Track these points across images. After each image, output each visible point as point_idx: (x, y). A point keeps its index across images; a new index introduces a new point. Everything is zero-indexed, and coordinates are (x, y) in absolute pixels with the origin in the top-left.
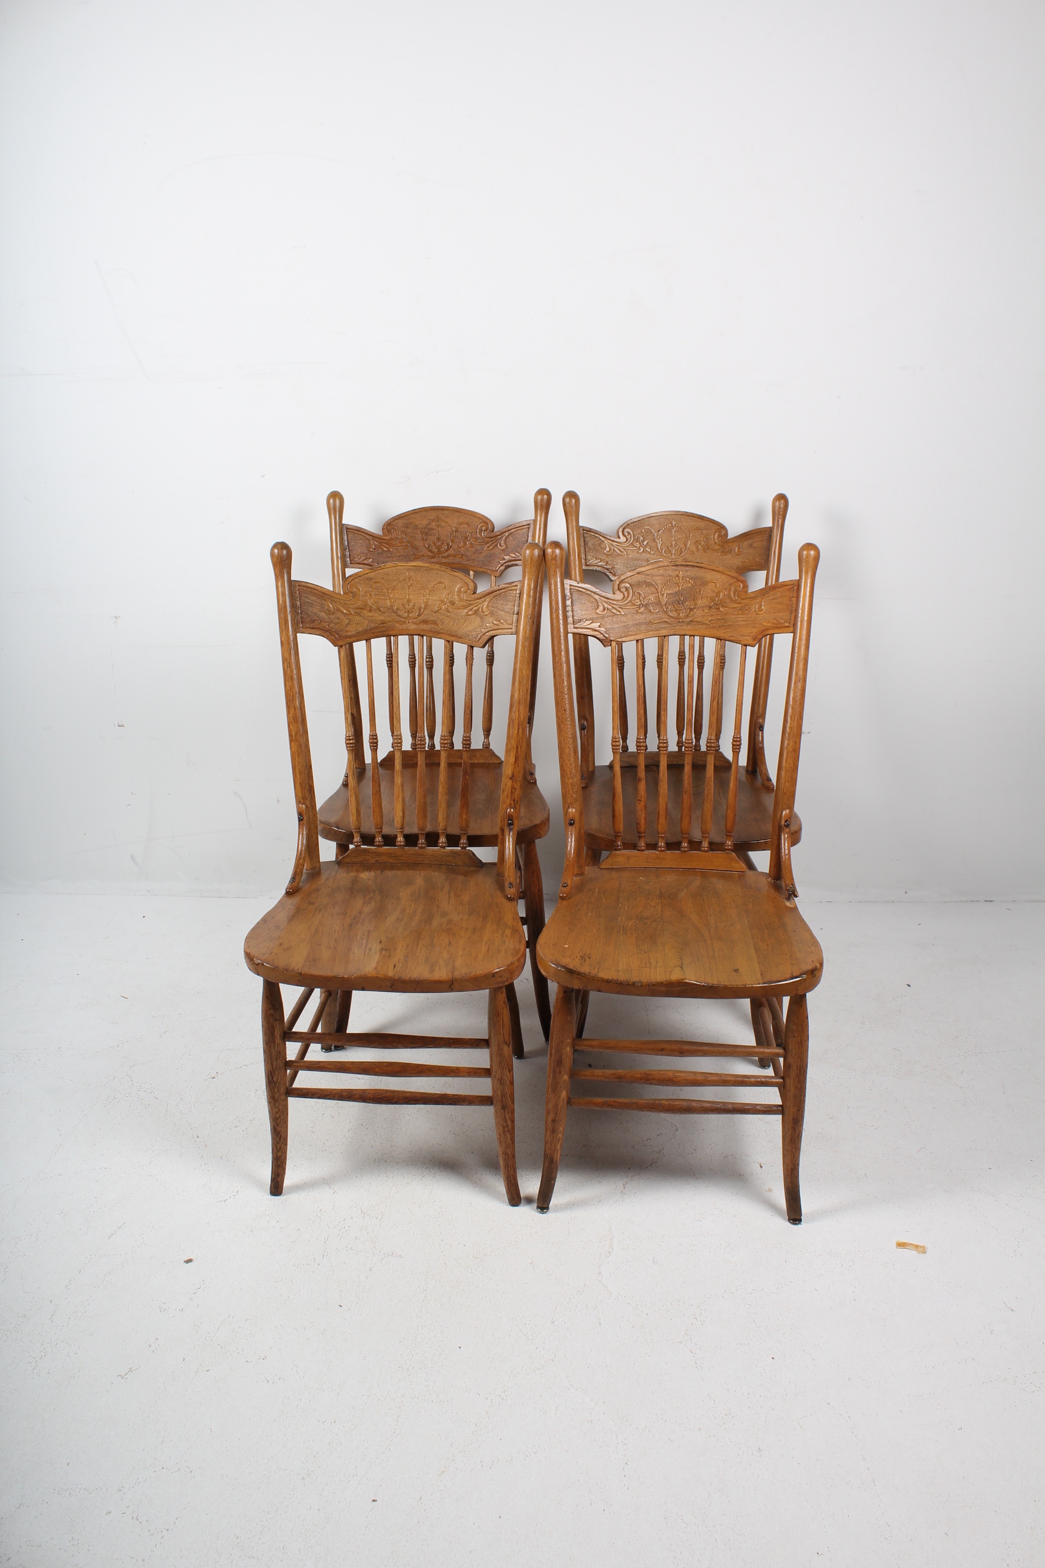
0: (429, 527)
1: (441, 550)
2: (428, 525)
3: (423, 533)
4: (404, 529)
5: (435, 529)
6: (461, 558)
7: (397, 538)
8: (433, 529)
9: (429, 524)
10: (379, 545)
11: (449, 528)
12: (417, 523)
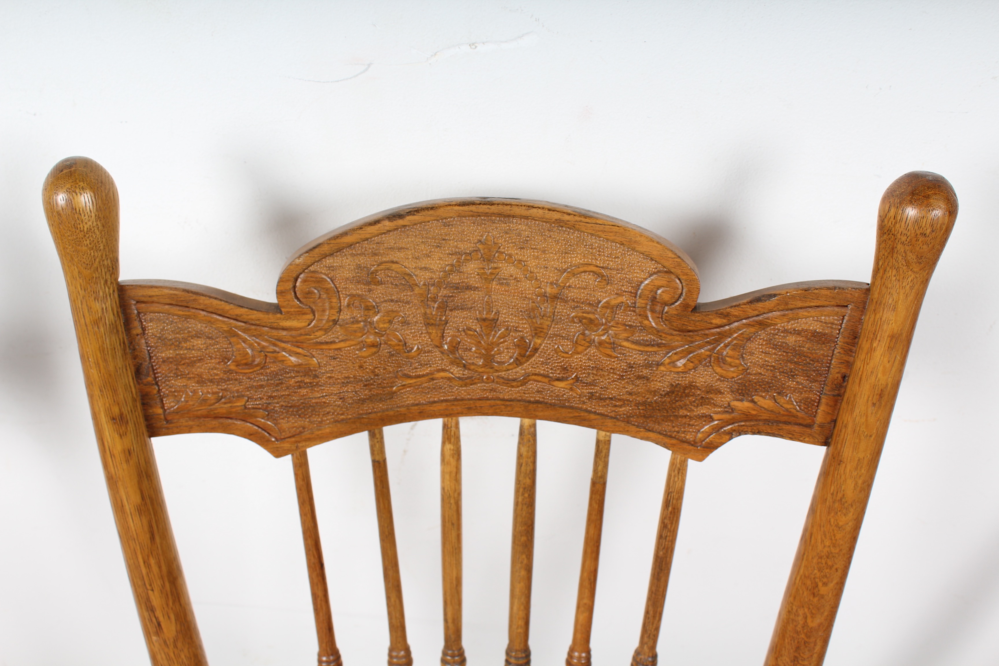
0: (455, 278)
1: (498, 358)
2: (451, 272)
3: (434, 300)
4: (360, 290)
5: (476, 289)
6: (571, 389)
7: (335, 322)
8: (469, 288)
9: (455, 269)
10: (272, 348)
11: (527, 286)
12: (410, 265)
